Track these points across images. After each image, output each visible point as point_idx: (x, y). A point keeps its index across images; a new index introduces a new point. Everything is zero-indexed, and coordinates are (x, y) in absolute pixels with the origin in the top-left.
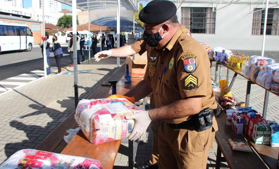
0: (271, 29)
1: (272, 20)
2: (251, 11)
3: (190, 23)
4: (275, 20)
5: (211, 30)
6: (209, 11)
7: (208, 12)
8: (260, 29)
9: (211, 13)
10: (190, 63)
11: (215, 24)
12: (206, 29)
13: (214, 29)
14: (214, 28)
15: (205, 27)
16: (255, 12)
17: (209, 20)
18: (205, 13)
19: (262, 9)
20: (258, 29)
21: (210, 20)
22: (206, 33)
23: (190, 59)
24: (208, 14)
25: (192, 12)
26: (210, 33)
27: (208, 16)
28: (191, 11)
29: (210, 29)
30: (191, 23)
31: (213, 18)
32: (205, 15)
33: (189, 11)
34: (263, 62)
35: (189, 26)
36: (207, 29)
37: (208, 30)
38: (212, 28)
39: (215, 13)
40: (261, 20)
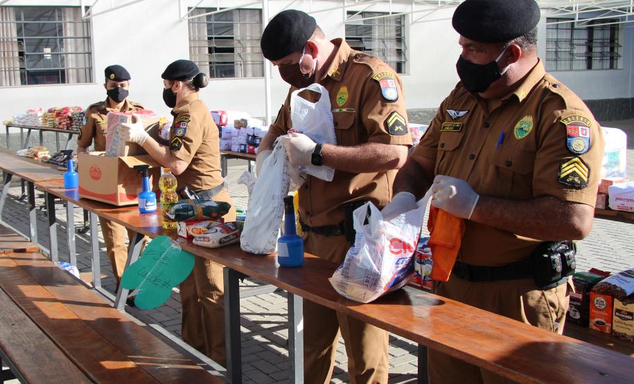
0: (233, 63)
1: (232, 38)
2: (182, 17)
3: (17, 54)
4: (239, 38)
5: (82, 72)
6: (68, 18)
7: (68, 20)
8: (208, 63)
9: (75, 23)
10: (581, 135)
11: (90, 53)
12: (68, 69)
13: (90, 69)
14: (87, 66)
15: (63, 66)
16: (191, 17)
17: (73, 44)
18: (59, 23)
19: (215, 9)
20: (203, 63)
21: (76, 43)
22: (68, 83)
23: (580, 127)
24: (68, 25)
25: (23, 21)
26: (78, 81)
27: (69, 31)
28: (18, 18)
29: (77, 70)
30: (21, 54)
31: (84, 38)
32: (61, 30)
33: (12, 18)
34: (416, 134)
35: (18, 65)
36: (71, 71)
37: (71, 74)
38: (82, 65)
39: (88, 22)
40: (206, 39)
